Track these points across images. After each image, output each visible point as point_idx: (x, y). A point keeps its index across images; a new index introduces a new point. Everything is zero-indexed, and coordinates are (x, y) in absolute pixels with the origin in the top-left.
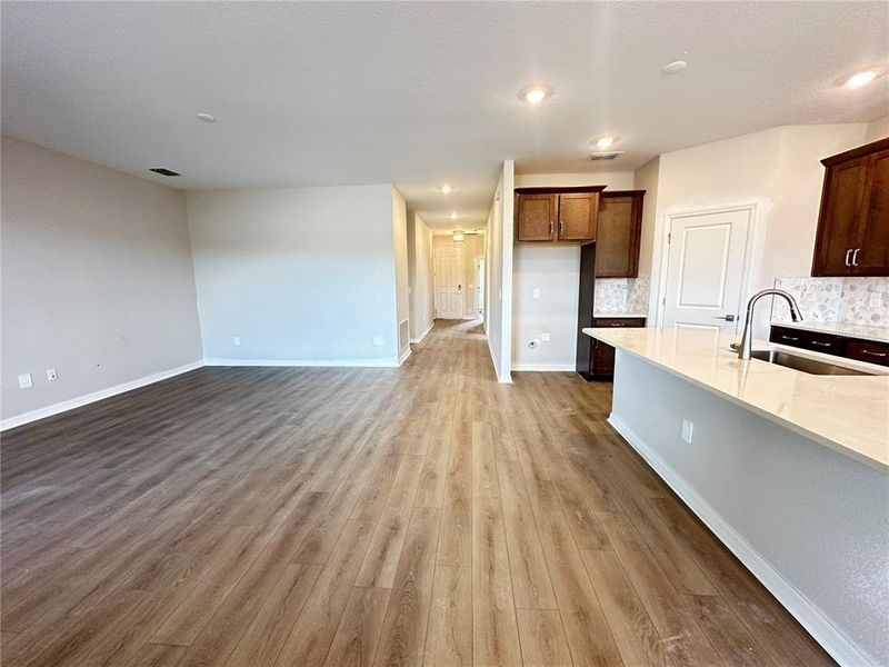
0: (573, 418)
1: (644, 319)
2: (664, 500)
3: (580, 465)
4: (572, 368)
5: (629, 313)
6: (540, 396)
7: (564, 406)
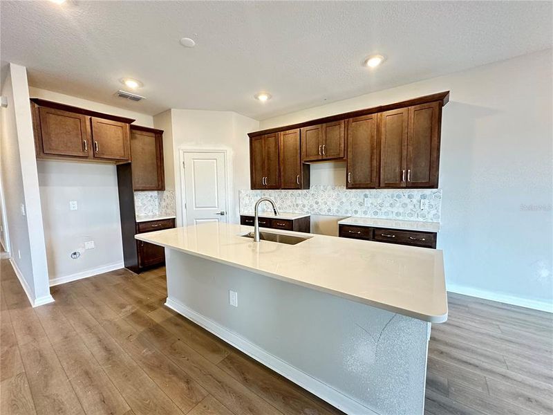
0: (135, 316)
1: (174, 220)
2: (229, 358)
3: (156, 366)
4: (121, 265)
5: (161, 216)
6: (94, 304)
7: (122, 306)
